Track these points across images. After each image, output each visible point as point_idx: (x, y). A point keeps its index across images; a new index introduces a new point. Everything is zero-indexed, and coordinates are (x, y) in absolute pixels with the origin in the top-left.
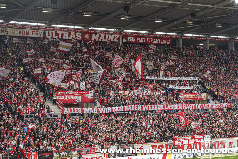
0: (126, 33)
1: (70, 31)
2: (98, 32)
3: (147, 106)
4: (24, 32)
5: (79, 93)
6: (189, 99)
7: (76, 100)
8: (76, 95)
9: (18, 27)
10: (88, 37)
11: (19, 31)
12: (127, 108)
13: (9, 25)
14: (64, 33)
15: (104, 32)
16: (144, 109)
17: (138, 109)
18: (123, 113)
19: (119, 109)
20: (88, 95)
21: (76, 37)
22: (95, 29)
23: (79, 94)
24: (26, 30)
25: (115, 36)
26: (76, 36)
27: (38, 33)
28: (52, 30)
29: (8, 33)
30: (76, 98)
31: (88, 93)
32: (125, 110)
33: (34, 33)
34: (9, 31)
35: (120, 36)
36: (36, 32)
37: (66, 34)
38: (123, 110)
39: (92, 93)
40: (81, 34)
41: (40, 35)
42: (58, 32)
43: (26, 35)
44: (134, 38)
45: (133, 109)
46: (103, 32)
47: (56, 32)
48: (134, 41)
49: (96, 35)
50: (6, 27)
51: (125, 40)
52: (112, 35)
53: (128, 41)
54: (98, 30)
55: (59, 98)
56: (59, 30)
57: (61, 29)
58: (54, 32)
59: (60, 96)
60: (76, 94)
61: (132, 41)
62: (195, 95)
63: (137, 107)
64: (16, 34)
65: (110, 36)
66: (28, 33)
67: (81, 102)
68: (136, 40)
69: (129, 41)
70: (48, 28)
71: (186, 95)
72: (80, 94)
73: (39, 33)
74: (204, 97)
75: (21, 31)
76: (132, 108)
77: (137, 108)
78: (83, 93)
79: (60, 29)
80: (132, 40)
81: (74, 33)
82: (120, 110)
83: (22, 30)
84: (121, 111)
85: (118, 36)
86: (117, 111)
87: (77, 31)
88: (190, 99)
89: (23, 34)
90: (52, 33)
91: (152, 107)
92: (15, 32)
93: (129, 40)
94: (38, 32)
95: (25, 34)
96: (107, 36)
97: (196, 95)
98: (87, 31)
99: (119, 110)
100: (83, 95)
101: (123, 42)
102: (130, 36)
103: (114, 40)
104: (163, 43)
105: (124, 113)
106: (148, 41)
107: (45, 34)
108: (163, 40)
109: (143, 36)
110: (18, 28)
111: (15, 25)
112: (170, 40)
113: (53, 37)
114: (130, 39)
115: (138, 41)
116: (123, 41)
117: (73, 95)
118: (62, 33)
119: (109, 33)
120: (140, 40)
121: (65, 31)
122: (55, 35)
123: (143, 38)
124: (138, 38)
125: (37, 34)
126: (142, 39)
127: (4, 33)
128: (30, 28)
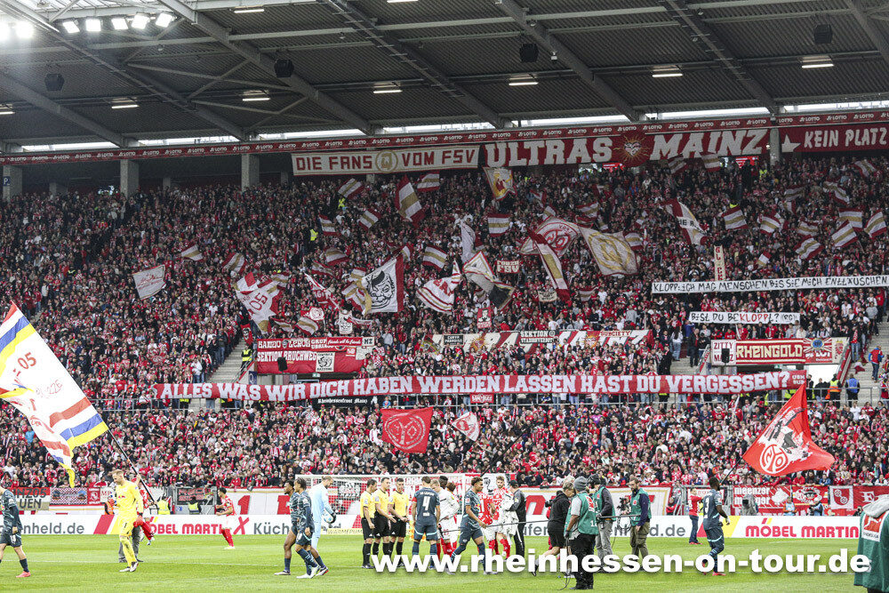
0: (796, 117)
1: (572, 135)
2: (679, 126)
3: (434, 381)
4: (417, 157)
5: (330, 342)
6: (764, 358)
7: (318, 366)
8: (319, 351)
9: (400, 143)
10: (637, 149)
11: (403, 155)
12: (362, 387)
13: (374, 142)
14: (550, 144)
15: (704, 125)
16: (425, 390)
17: (402, 390)
18: (350, 401)
19: (332, 388)
20: (359, 348)
21: (591, 156)
22: (666, 116)
23: (330, 344)
24: (423, 151)
25: (749, 135)
26: (591, 152)
27: (461, 157)
28: (507, 140)
29: (370, 167)
30: (319, 358)
31: (359, 342)
32: (356, 393)
33: (449, 157)
34: (373, 160)
35: (769, 130)
36: (456, 152)
37: (555, 147)
38: (346, 393)
39: (373, 341)
40: (609, 142)
41: (469, 160)
42: (526, 145)
43: (424, 167)
44: (832, 132)
45: (382, 391)
46: (697, 125)
47: (521, 144)
48: (830, 145)
49: (668, 138)
50: (365, 150)
51: (789, 146)
52: (734, 132)
53: (806, 146)
54: (675, 122)
55: (266, 360)
56: (531, 138)
57: (540, 133)
58: (514, 147)
59: (270, 353)
60: (320, 347)
61: (825, 145)
62: (793, 344)
63: (399, 382)
64: (394, 165)
65: (727, 135)
66: (430, 159)
67: (332, 371)
68: (842, 137)
69: (811, 146)
70: (495, 135)
71: (748, 345)
72: (332, 347)
73: (464, 154)
75: (409, 154)
76: (381, 385)
77: (399, 387)
78: (343, 342)
79: (534, 133)
80: (822, 142)
81: (585, 141)
82: (335, 392)
83: (412, 152)
84: (340, 393)
85: (759, 134)
86: (323, 395)
87: (597, 134)
88: (768, 358)
89: (415, 164)
90: (508, 151)
91: (456, 384)
92: (391, 159)
93: (808, 143)
94: (462, 151)
95: (420, 164)
96: (714, 136)
97: (796, 347)
98: (635, 128)
99: (331, 392)
100: (341, 348)
101: (783, 155)
102: (814, 129)
103: (742, 148)
105: (353, 401)
107: (483, 155)
109: (876, 120)
110: (400, 148)
111: (393, 138)
113: (511, 163)
114: (815, 140)
115: (852, 142)
116: (784, 151)
117: (309, 349)
118: (543, 146)
120: (860, 140)
121: (553, 137)
123: (874, 131)
124: (849, 132)
125: (459, 159)
126: (871, 134)
127: (359, 168)
128: (436, 142)
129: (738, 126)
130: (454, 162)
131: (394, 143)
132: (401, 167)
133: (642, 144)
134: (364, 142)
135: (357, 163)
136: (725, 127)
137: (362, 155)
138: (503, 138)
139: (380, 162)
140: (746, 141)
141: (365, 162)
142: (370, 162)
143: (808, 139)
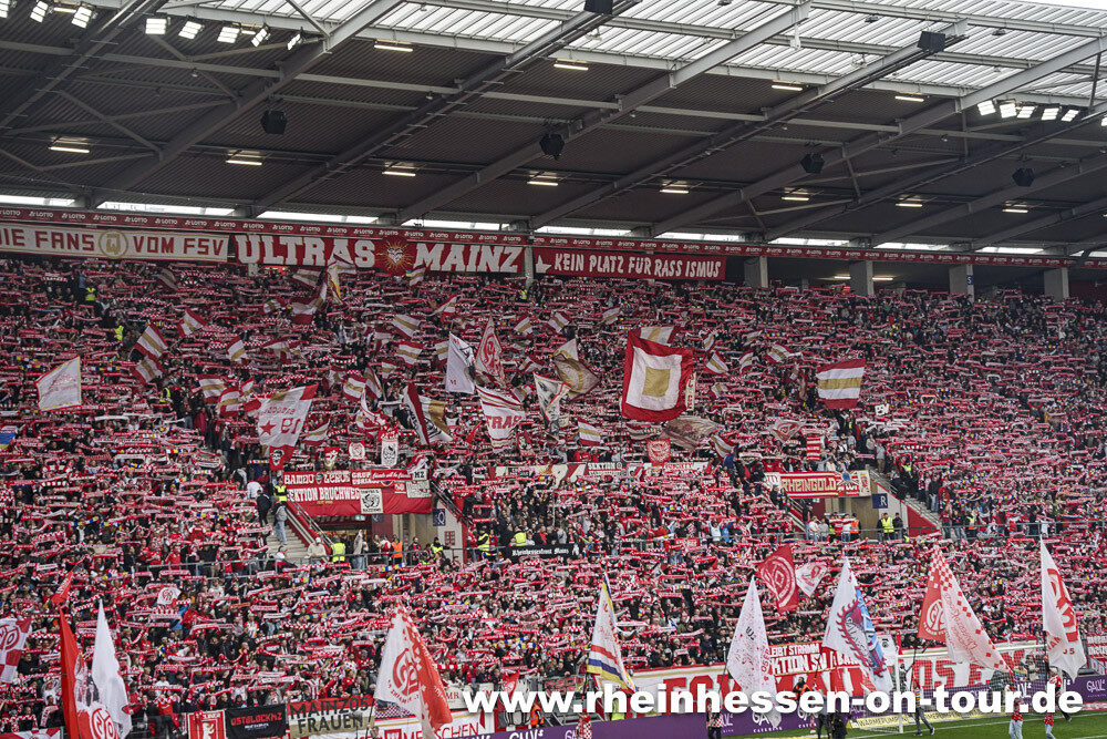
0: (547, 237)
1: (331, 234)
2: (440, 235)
4: (153, 242)
6: (804, 492)
7: (363, 506)
8: (361, 486)
9: (129, 223)
10: (400, 256)
11: (135, 238)
13: (96, 217)
14: (309, 242)
15: (464, 237)
20: (408, 483)
21: (353, 260)
22: (428, 223)
23: (376, 479)
24: (160, 236)
25: (506, 252)
26: (353, 256)
27: (207, 247)
28: (260, 233)
29: (92, 249)
30: (363, 496)
31: (408, 476)
33: (193, 246)
34: (95, 240)
35: (524, 249)
36: (201, 240)
37: (315, 246)
39: (424, 475)
40: (371, 246)
41: (217, 253)
42: (283, 241)
43: (159, 255)
44: (578, 256)
46: (457, 236)
47: (276, 239)
48: (577, 269)
49: (430, 247)
50: (84, 227)
51: (542, 267)
52: (492, 248)
53: (556, 267)
54: (437, 230)
55: (298, 499)
56: (286, 233)
57: (297, 228)
58: (268, 241)
59: (301, 490)
60: (363, 482)
61: (573, 269)
62: (827, 477)
64: (123, 249)
65: (486, 250)
66: (168, 247)
67: (382, 512)
68: (587, 263)
69: (560, 269)
70: (245, 226)
72: (378, 482)
73: (210, 244)
74: (861, 485)
75: (142, 238)
78: (390, 476)
79: (291, 228)
80: (570, 266)
83: (147, 235)
85: (515, 252)
87: (358, 235)
89: (149, 250)
90: (262, 245)
92: (118, 242)
93: (557, 265)
94: (208, 240)
95: (156, 251)
96: (474, 250)
97: (831, 479)
98: (396, 233)
100: (387, 483)
101: (536, 275)
102: (562, 251)
103: (500, 265)
104: (692, 275)
106: (633, 270)
107: (233, 247)
108: (694, 264)
109: (614, 247)
110: (132, 229)
111: (121, 215)
112: (718, 264)
113: (266, 261)
114: (563, 262)
115: (595, 268)
116: (538, 271)
117: (350, 484)
118: (301, 243)
119: (481, 238)
120: (602, 266)
121: (312, 234)
122: (272, 253)
123: (613, 258)
124: (593, 257)
125: (204, 250)
126: (611, 262)
127: (77, 248)
128: (176, 226)
129: (496, 242)
130: (199, 253)
131: (121, 222)
132: (132, 253)
133: (405, 252)
134: (83, 217)
135: (74, 242)
136: (483, 241)
137: (81, 232)
138: (256, 230)
139: (104, 245)
140: (503, 257)
141: (84, 242)
142: (92, 243)
143: (558, 261)
